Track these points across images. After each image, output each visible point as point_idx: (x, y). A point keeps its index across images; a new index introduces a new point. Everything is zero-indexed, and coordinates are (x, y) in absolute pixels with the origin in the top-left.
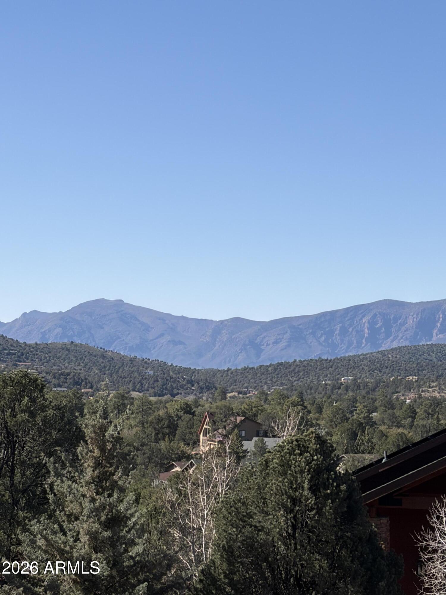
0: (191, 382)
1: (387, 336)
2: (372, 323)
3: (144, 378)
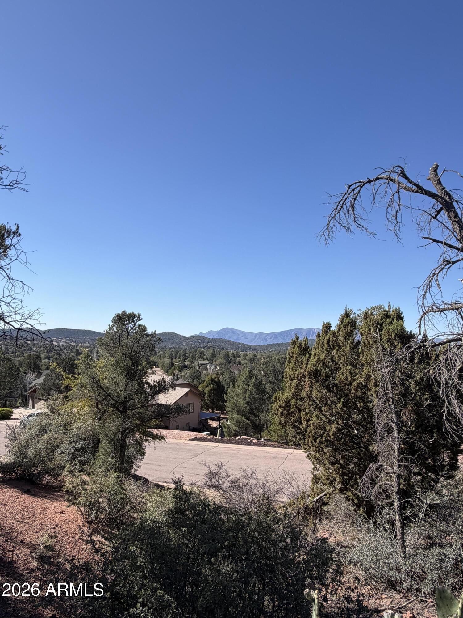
0: (250, 348)
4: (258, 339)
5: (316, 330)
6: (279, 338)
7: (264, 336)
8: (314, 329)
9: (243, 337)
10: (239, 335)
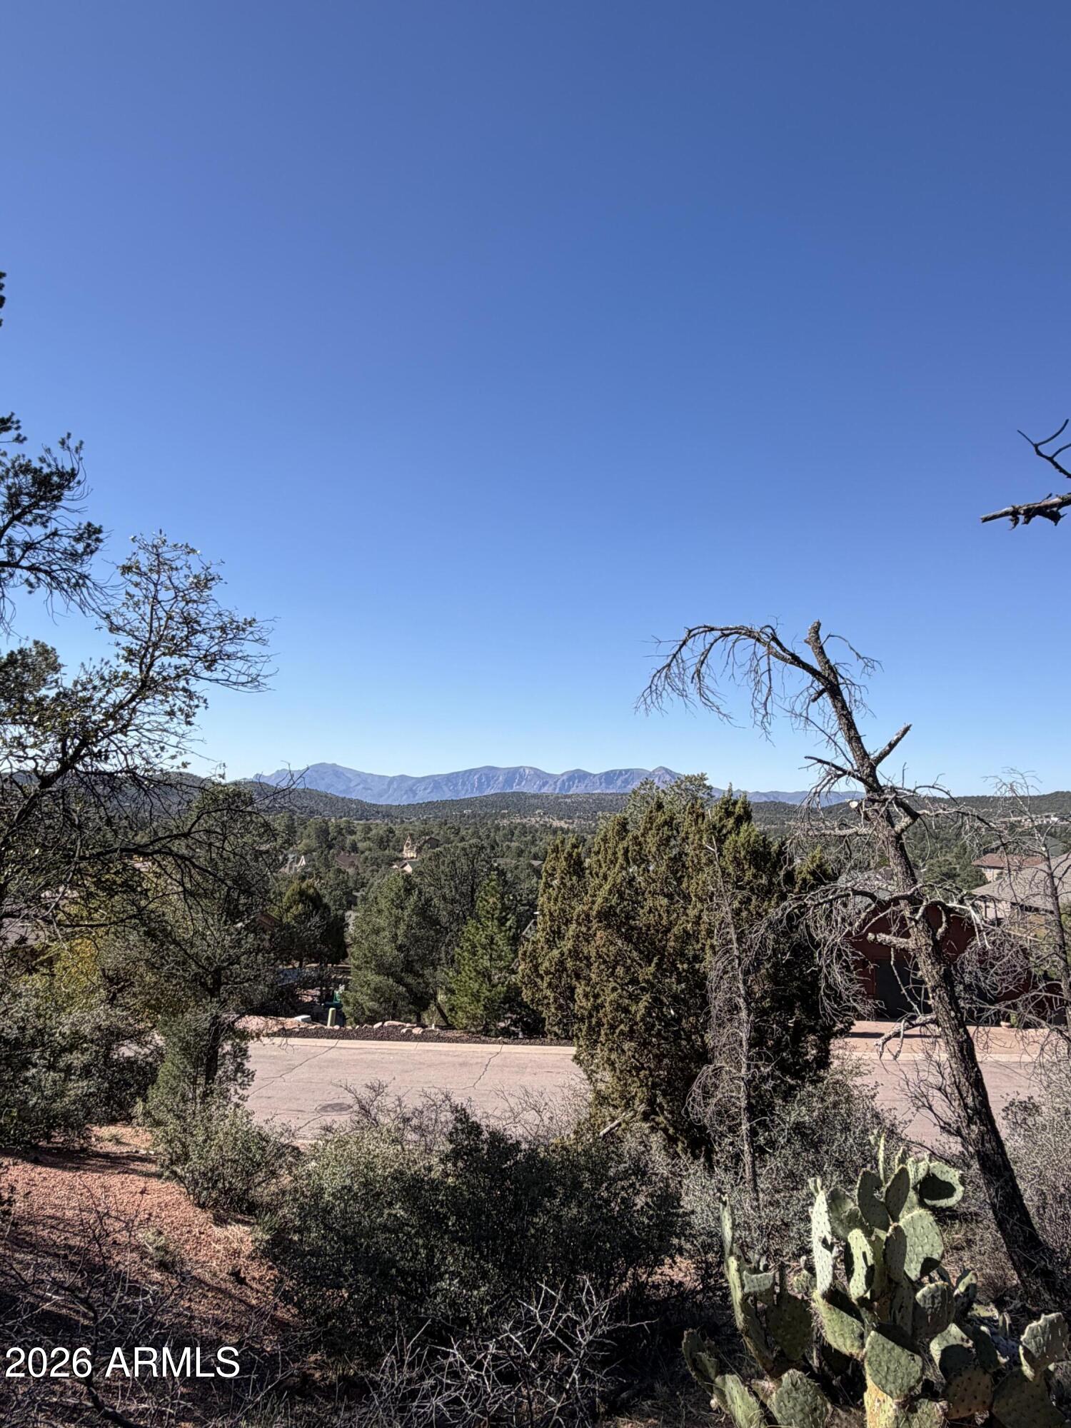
0: (378, 812)
1: (488, 785)
2: (480, 779)
3: (350, 809)
4: (395, 790)
5: (527, 771)
6: (445, 788)
7: (410, 783)
8: (524, 768)
9: (361, 786)
10: (350, 780)
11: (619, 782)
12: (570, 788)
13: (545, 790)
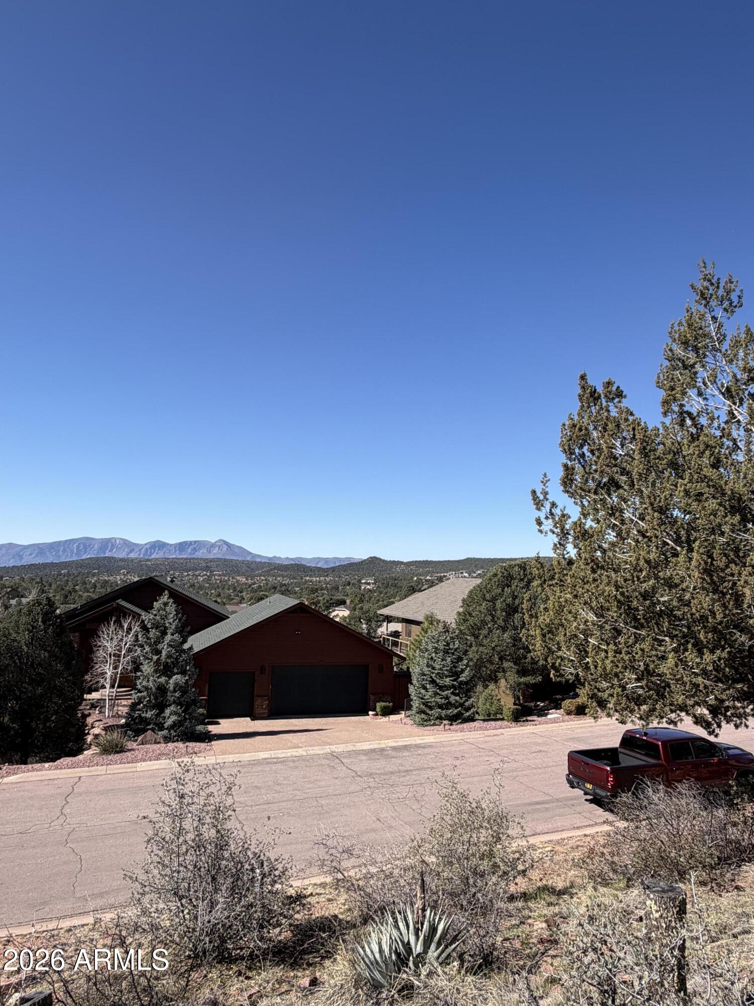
1: (85, 552)
2: (78, 547)
4: (4, 555)
5: (118, 541)
6: (48, 554)
7: (17, 549)
11: (189, 550)
12: (151, 554)
13: (132, 555)
